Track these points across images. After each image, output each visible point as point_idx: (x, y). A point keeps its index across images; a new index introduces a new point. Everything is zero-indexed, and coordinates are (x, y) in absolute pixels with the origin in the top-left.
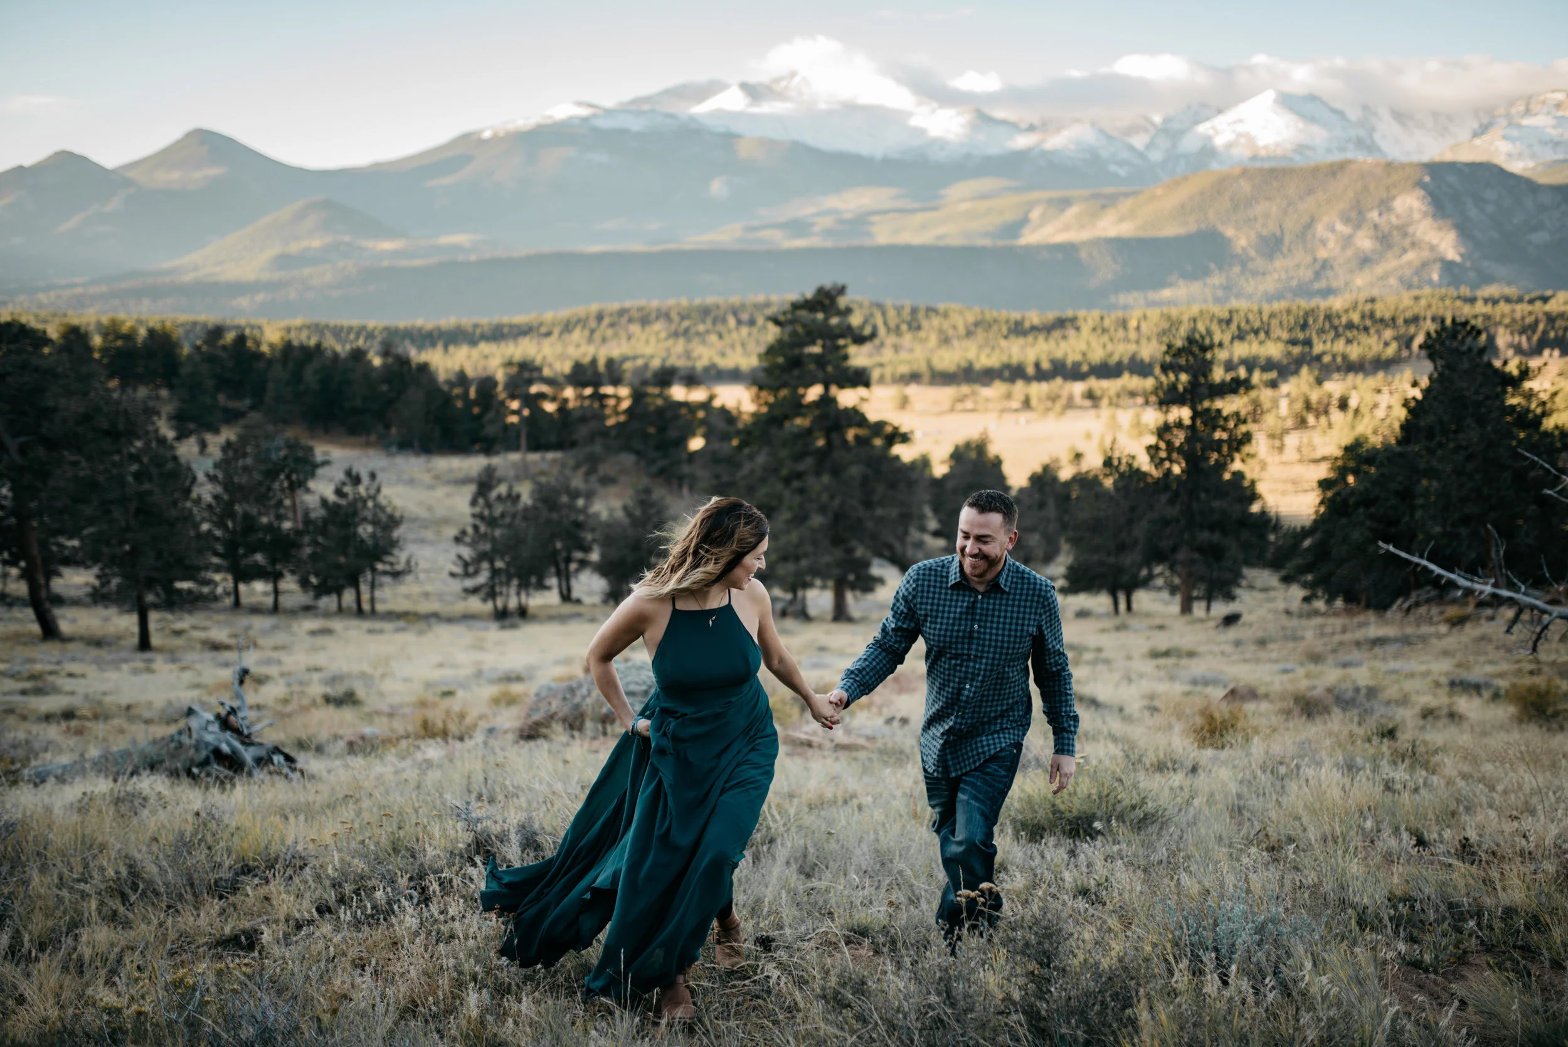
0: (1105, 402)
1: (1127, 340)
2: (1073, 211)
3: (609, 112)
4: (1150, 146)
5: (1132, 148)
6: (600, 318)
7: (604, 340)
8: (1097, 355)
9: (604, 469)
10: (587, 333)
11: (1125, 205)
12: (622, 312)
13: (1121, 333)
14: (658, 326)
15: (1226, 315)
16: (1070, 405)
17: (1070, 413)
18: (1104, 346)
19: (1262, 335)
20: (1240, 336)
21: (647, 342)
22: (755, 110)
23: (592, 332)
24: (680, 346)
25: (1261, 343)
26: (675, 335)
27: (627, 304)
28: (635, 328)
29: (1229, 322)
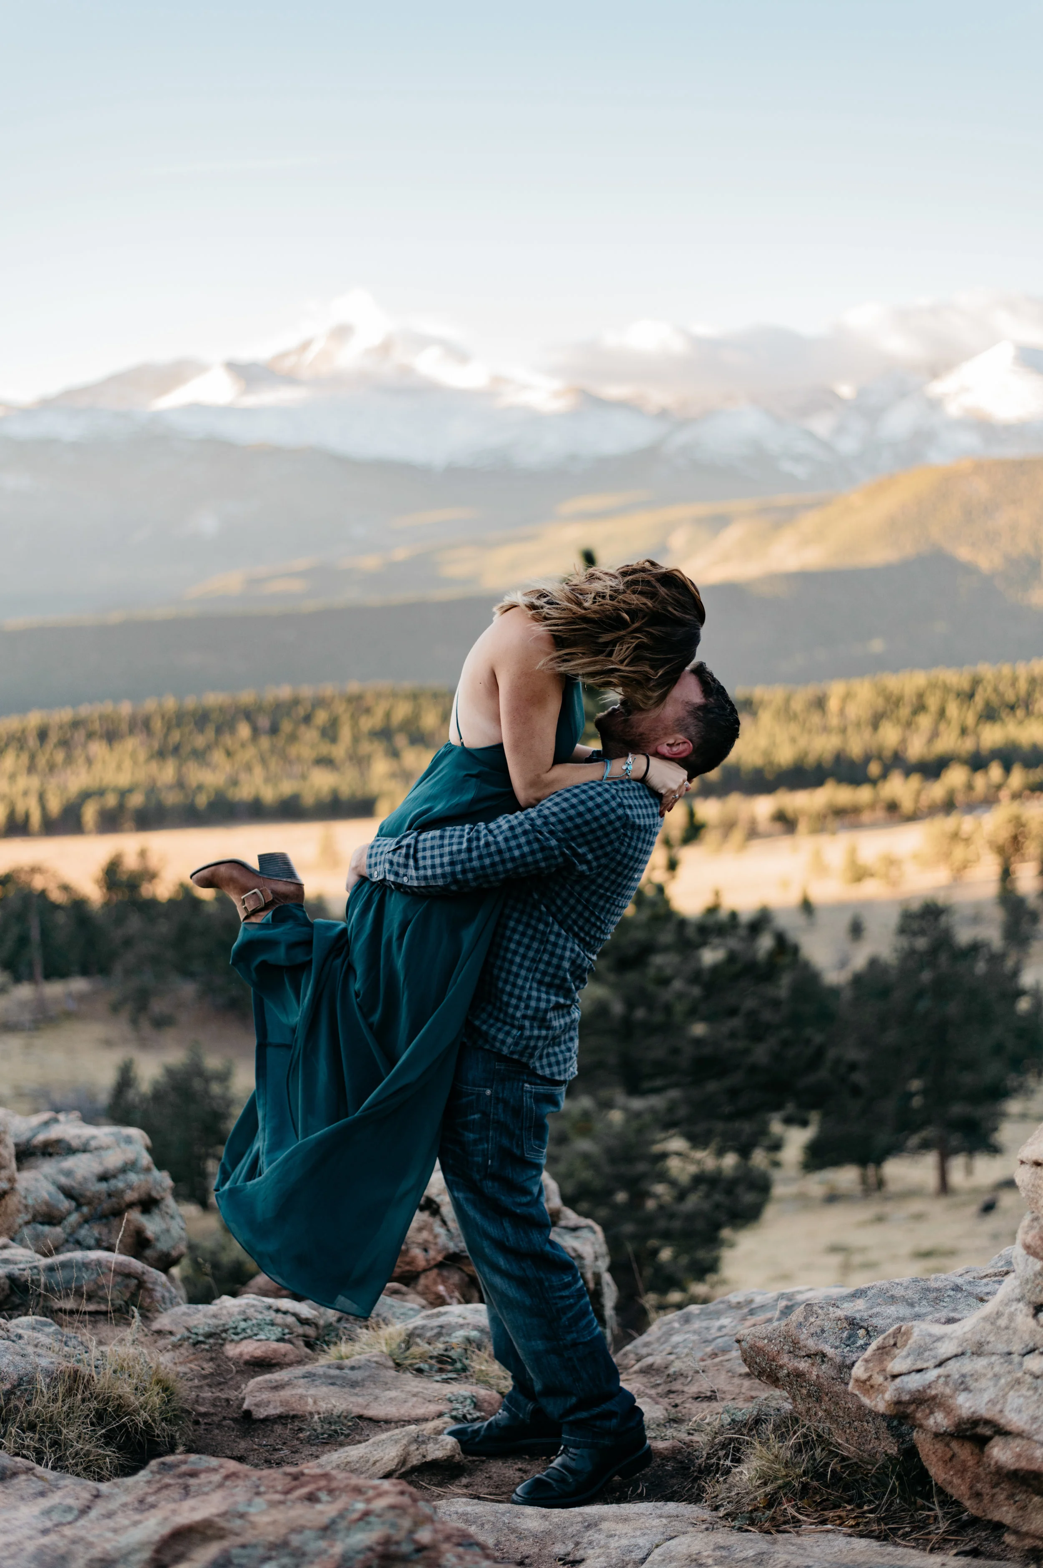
0: (803, 826)
1: (826, 729)
2: (733, 534)
3: (27, 412)
4: (840, 430)
5: (811, 435)
6: (43, 735)
7: (52, 767)
8: (785, 755)
9: (158, 1006)
10: (25, 758)
11: (809, 521)
12: (76, 724)
13: (816, 719)
14: (131, 744)
15: (966, 685)
16: (753, 833)
17: (757, 845)
18: (793, 740)
19: (1020, 713)
20: (990, 715)
21: (119, 767)
22: (251, 400)
23: (33, 757)
24: (167, 773)
25: (1021, 723)
26: (161, 754)
27: (84, 710)
28: (97, 748)
29: (971, 696)
